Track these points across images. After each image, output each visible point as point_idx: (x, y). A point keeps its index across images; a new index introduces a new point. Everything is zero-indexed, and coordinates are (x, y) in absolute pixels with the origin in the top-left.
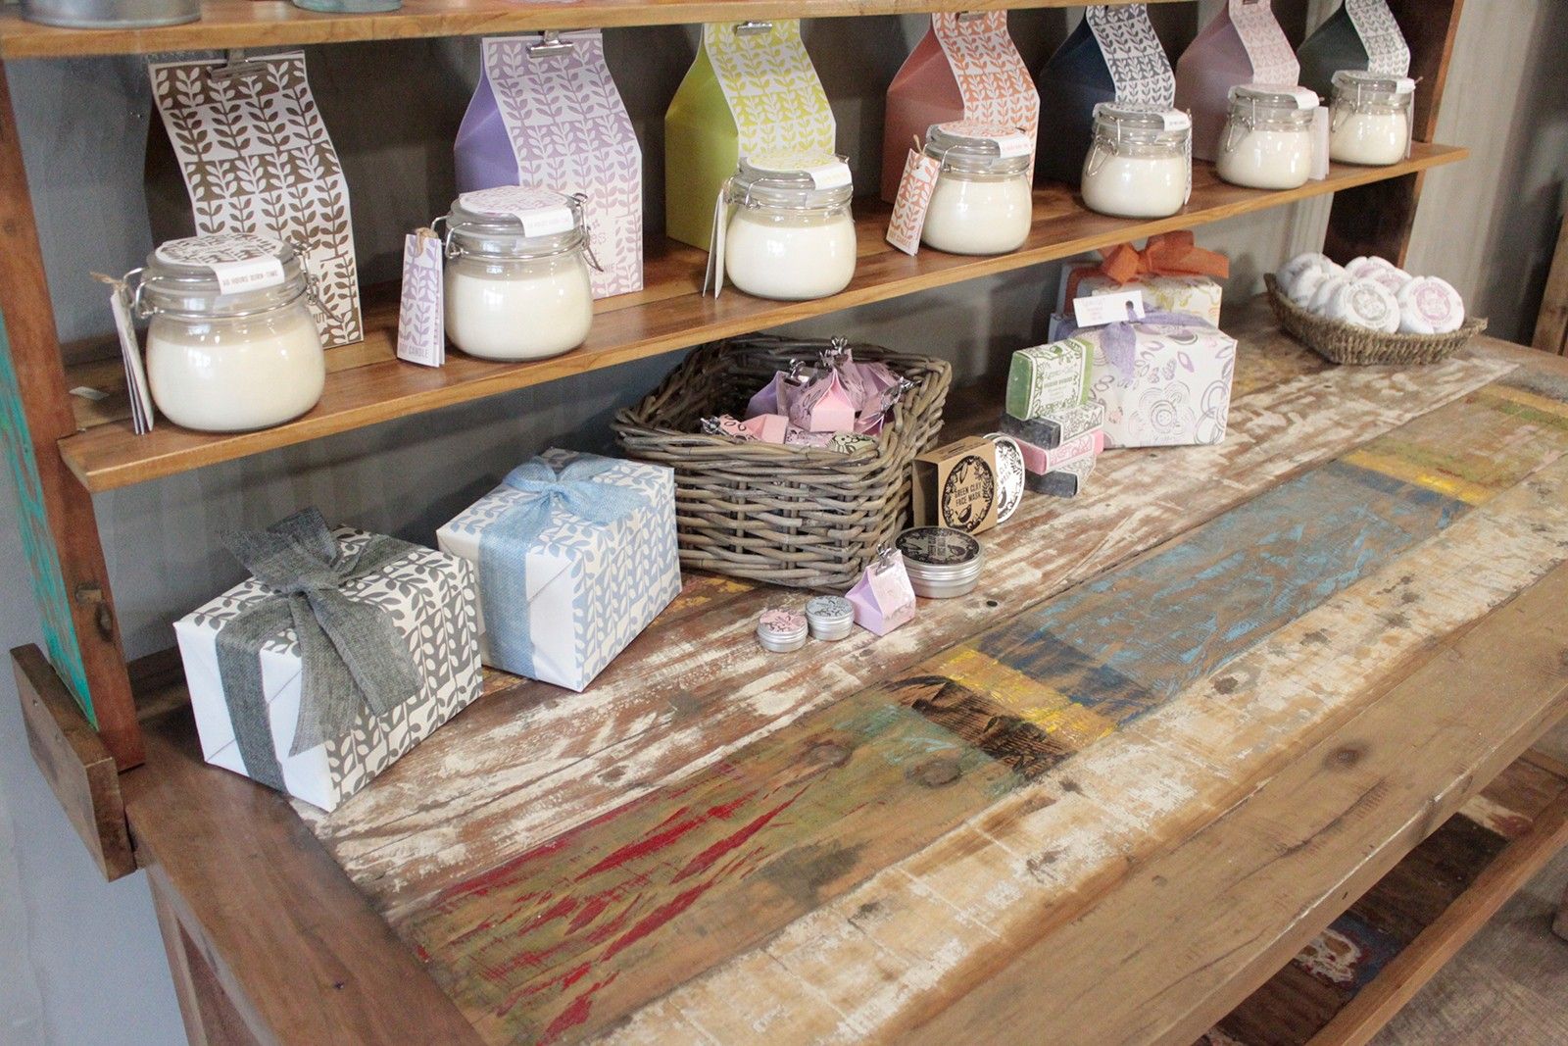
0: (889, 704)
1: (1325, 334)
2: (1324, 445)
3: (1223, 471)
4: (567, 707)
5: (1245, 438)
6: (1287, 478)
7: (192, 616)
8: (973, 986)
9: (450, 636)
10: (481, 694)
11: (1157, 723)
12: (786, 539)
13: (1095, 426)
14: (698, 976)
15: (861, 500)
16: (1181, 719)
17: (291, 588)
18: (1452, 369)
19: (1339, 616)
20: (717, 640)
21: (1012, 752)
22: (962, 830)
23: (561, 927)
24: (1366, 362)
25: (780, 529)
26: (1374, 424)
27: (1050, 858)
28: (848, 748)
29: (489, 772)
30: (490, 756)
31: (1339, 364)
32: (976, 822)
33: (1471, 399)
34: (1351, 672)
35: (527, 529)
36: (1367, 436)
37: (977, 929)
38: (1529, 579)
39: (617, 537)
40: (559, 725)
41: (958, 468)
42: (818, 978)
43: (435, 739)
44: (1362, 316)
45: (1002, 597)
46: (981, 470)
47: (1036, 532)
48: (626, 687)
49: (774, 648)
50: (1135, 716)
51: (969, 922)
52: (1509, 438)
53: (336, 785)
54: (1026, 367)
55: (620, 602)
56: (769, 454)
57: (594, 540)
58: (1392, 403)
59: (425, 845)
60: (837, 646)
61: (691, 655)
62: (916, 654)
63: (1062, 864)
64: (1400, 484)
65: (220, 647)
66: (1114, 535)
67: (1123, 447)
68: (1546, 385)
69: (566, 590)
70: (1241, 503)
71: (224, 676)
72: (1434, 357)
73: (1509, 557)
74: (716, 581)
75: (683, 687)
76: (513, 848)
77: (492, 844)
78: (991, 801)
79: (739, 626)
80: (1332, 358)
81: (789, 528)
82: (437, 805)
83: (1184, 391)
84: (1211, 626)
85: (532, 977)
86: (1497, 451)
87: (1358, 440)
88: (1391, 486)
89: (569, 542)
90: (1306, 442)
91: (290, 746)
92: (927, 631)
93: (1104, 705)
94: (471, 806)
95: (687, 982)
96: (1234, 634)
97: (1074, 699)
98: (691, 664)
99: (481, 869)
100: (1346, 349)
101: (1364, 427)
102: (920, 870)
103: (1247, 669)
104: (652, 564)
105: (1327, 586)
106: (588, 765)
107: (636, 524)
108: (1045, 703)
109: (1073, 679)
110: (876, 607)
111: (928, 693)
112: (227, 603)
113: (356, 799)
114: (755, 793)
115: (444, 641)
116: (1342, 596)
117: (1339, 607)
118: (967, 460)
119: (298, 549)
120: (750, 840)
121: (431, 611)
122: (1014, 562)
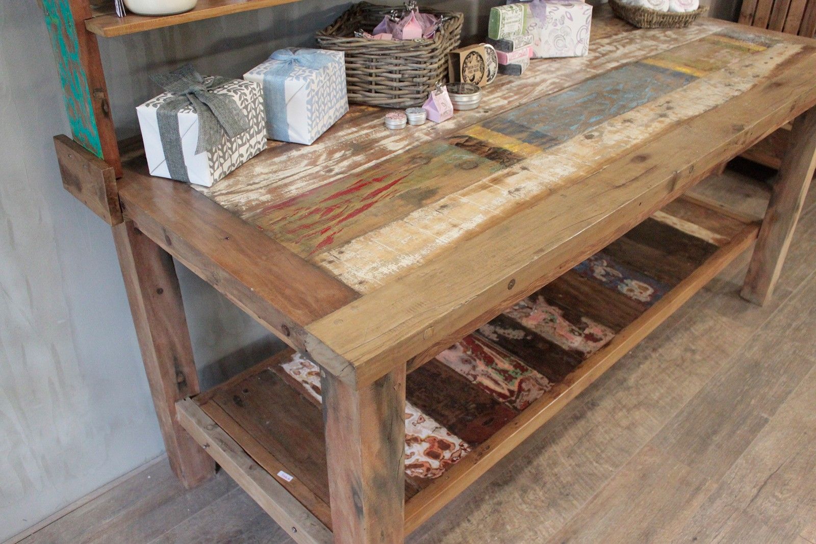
0: (445, 145)
1: (634, 13)
2: (633, 57)
3: (587, 66)
4: (304, 151)
5: (597, 54)
6: (616, 68)
7: (144, 104)
8: (489, 228)
9: (254, 117)
10: (266, 147)
11: (560, 149)
12: (395, 84)
13: (528, 44)
14: (377, 228)
15: (428, 64)
16: (571, 147)
17: (186, 92)
18: (693, 29)
19: (638, 114)
20: (367, 127)
21: (499, 158)
22: (480, 183)
23: (317, 217)
24: (654, 27)
25: (392, 80)
26: (656, 49)
27: (517, 190)
28: (429, 159)
29: (275, 172)
30: (274, 168)
31: (641, 28)
32: (485, 180)
33: (701, 40)
34: (643, 132)
35: (284, 72)
36: (653, 53)
37: (490, 211)
38: (722, 102)
39: (323, 76)
40: (303, 156)
41: (468, 57)
42: (425, 227)
43: (249, 163)
44: (651, 4)
45: (491, 109)
46: (479, 59)
47: (504, 88)
48: (330, 143)
49: (392, 127)
50: (551, 147)
51: (486, 209)
52: (717, 54)
53: (212, 174)
54: (497, 15)
55: (325, 107)
56: (386, 44)
57: (314, 75)
58: (665, 42)
59: (253, 196)
60: (420, 127)
61: (356, 132)
62: (455, 129)
63: (522, 192)
64: (667, 70)
65: (158, 114)
66: (539, 88)
67: (541, 58)
68: (736, 35)
69: (303, 96)
70: (594, 77)
71: (161, 128)
72: (685, 24)
73: (714, 95)
74: (363, 107)
75: (354, 142)
76: (291, 195)
77: (282, 194)
78: (491, 174)
79: (376, 122)
80: (638, 25)
81: (396, 79)
82: (254, 183)
83: (568, 30)
84: (583, 118)
85: (306, 232)
86: (711, 58)
87: (649, 55)
88: (664, 71)
89: (304, 76)
90: (625, 56)
91: (195, 150)
92: (459, 121)
93: (537, 143)
94: (270, 183)
95: (372, 231)
96: (593, 120)
97: (524, 141)
98: (357, 135)
99: (279, 202)
100: (644, 20)
101: (652, 50)
102: (464, 195)
103: (599, 131)
104: (337, 93)
105: (634, 104)
106: (317, 169)
107: (330, 72)
108: (512, 143)
109: (524, 135)
110: (436, 110)
111: (462, 141)
112: (158, 100)
113: (219, 183)
114: (392, 174)
115: (252, 118)
116: (639, 108)
117: (638, 111)
118: (473, 53)
119: (185, 80)
120: (392, 187)
121: (247, 103)
122: (495, 98)
